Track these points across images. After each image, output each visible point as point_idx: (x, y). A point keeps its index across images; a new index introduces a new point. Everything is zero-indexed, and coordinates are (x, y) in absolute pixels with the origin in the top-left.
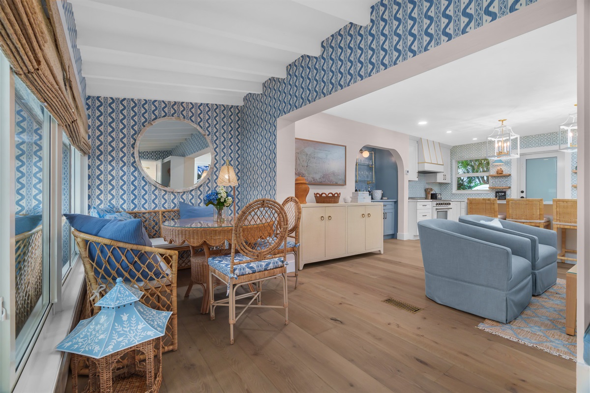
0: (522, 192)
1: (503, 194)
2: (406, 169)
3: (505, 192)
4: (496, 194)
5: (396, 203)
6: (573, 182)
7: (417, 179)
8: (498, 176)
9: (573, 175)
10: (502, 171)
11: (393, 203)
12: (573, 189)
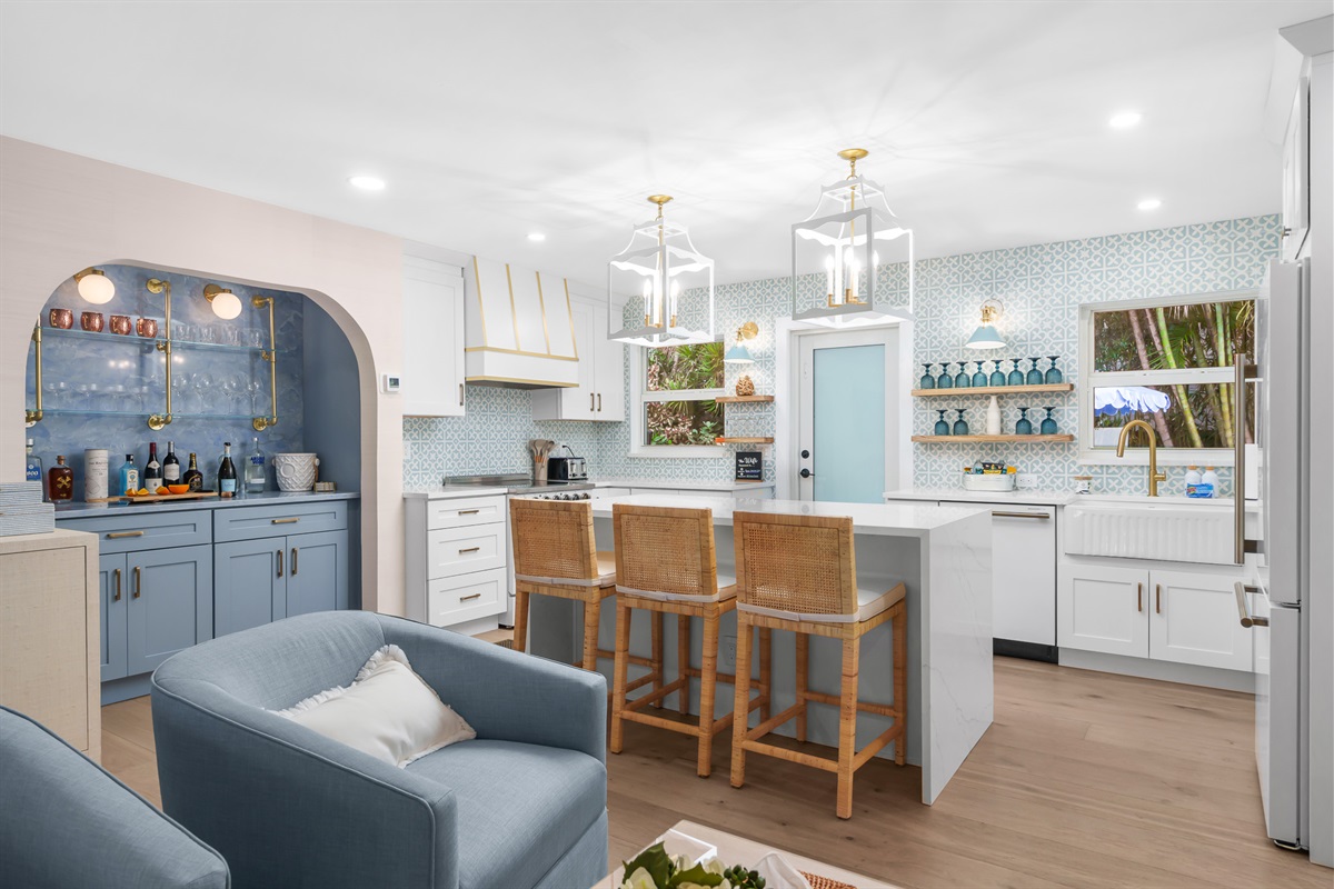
0: (805, 454)
1: (754, 461)
2: (383, 371)
3: (758, 456)
4: (738, 463)
5: (354, 505)
6: (918, 427)
7: (461, 411)
8: (744, 403)
9: (917, 405)
10: (751, 386)
11: (344, 506)
12: (917, 448)
